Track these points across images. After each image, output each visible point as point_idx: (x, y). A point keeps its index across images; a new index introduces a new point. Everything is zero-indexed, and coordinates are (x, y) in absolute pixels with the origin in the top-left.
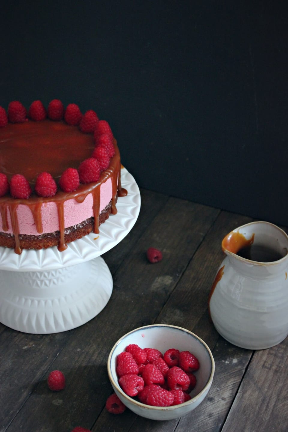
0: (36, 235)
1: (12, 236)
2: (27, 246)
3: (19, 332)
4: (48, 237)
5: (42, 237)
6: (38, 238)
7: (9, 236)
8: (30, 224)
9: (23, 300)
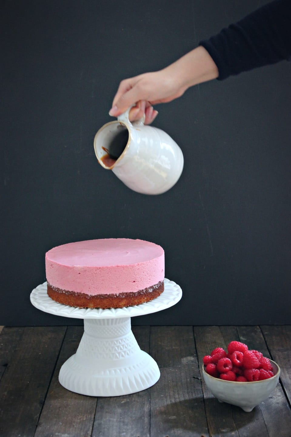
0: (134, 292)
1: (118, 296)
2: (127, 303)
3: (111, 397)
4: (141, 294)
5: (137, 294)
6: (135, 295)
7: (115, 297)
8: (131, 281)
9: (108, 372)
